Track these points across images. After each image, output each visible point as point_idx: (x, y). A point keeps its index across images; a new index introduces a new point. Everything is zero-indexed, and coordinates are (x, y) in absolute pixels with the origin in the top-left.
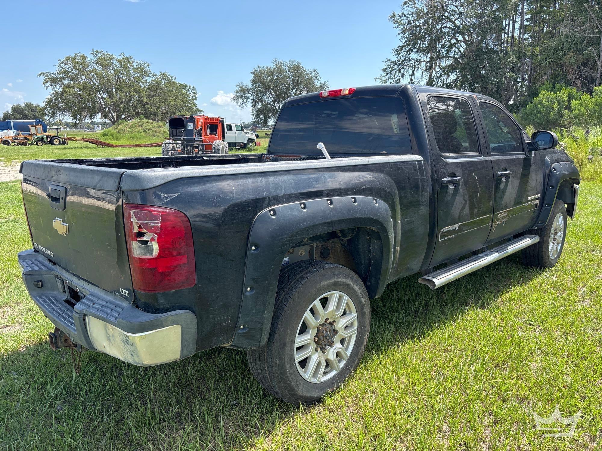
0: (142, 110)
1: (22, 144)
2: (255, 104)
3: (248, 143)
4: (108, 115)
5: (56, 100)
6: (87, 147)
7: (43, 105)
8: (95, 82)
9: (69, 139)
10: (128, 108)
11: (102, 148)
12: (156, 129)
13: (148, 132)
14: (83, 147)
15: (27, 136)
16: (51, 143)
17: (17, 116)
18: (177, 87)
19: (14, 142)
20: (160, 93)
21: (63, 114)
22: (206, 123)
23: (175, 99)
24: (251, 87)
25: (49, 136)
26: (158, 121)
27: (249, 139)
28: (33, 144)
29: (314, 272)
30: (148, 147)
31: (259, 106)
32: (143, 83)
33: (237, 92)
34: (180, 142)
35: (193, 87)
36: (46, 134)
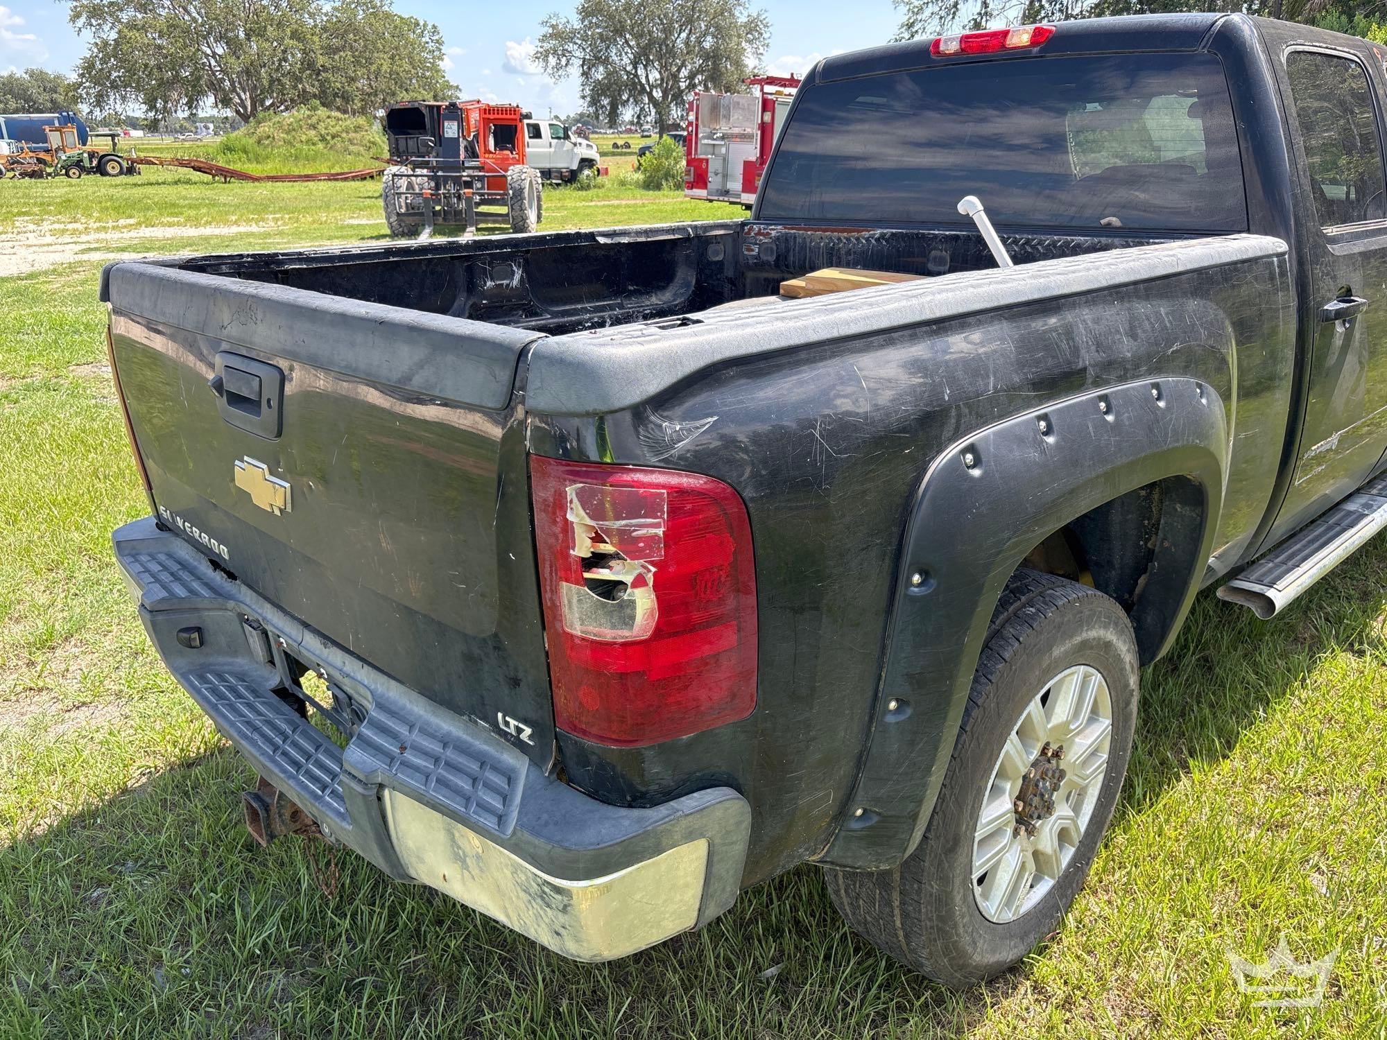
0: (313, 86)
1: (33, 175)
2: (589, 68)
3: (580, 169)
4: (231, 99)
5: (104, 61)
6: (188, 182)
7: (73, 77)
8: (195, 14)
9: (141, 162)
10: (279, 80)
11: (225, 182)
12: (352, 135)
13: (332, 142)
14: (179, 181)
15: (42, 155)
16: (101, 170)
17: (13, 104)
18: (396, 27)
19: (13, 169)
20: (355, 41)
21: (124, 98)
22: (486, 121)
23: (392, 58)
24: (577, 25)
25: (94, 152)
26: (354, 114)
27: (583, 161)
28: (58, 175)
29: (1033, 617)
30: (337, 180)
31: (599, 74)
32: (312, 15)
33: (544, 38)
34: (425, 171)
35: (434, 27)
36: (87, 148)
